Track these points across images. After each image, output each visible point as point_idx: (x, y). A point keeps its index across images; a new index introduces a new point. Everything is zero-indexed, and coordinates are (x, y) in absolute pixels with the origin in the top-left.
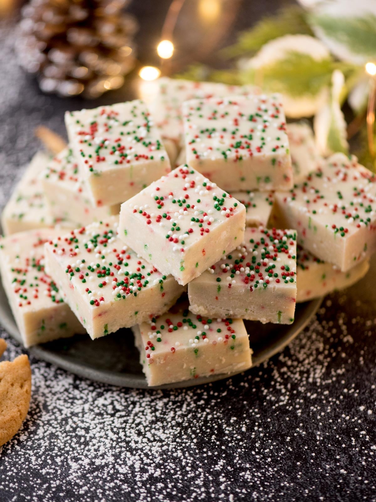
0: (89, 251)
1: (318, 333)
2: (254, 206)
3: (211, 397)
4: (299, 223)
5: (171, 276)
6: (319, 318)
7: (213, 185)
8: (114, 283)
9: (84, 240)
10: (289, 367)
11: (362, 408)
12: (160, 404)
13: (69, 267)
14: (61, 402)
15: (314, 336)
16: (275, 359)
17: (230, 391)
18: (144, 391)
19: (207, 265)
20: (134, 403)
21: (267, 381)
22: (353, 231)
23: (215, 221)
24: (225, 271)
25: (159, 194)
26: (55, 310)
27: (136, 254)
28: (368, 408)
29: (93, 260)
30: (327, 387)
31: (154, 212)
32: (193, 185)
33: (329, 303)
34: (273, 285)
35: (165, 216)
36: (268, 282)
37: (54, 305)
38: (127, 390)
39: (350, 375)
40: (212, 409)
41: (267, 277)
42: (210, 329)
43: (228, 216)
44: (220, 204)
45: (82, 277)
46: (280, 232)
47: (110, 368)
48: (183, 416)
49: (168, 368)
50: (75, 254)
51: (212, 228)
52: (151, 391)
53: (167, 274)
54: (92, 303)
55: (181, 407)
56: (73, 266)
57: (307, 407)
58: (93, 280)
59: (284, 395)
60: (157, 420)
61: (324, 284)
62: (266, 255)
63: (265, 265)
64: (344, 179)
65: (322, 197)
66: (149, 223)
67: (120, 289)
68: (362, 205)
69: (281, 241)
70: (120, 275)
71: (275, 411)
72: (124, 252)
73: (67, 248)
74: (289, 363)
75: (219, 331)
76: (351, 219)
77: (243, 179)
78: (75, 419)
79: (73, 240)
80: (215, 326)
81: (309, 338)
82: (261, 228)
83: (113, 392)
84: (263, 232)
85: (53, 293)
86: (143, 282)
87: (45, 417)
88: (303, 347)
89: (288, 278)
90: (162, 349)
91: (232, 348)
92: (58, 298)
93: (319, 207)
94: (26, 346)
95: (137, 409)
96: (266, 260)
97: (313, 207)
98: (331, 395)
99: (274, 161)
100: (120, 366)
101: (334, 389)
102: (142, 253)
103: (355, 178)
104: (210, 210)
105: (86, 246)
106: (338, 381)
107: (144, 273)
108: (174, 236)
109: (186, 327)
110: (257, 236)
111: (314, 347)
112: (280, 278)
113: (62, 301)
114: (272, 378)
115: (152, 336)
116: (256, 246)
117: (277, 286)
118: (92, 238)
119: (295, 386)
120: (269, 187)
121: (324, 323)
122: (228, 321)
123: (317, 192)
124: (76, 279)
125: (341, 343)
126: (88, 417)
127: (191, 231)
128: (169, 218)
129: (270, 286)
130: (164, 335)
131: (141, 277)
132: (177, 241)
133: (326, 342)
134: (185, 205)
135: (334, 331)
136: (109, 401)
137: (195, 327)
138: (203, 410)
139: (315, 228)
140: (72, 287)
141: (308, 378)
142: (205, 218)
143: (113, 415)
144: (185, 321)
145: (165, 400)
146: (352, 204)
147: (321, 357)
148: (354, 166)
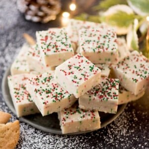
0: (43, 83)
1: (125, 116)
2: (104, 69)
3: (85, 139)
4: (120, 76)
5: (73, 94)
6: (126, 111)
7: (90, 62)
8: (52, 96)
9: (41, 79)
10: (114, 129)
11: (140, 145)
12: (66, 140)
13: (36, 89)
14: (30, 138)
15: (123, 117)
16: (109, 126)
17: (92, 137)
18: (61, 135)
19: (86, 91)
20: (57, 140)
21: (106, 134)
22: (140, 80)
23: (90, 75)
24: (92, 93)
25: (70, 64)
26: (30, 104)
27: (60, 85)
28: (142, 146)
29: (44, 87)
30: (127, 137)
31: (68, 71)
32: (82, 61)
33: (129, 105)
34: (110, 99)
35: (72, 73)
36: (108, 98)
37: (29, 102)
38: (54, 135)
39: (136, 133)
40: (85, 143)
41: (108, 97)
42: (86, 114)
43: (95, 74)
44: (92, 69)
45: (40, 93)
46: (113, 79)
47: (48, 126)
48: (75, 145)
49: (70, 128)
50: (38, 85)
51: (89, 78)
52: (63, 136)
53: (71, 94)
54: (44, 103)
55: (74, 142)
56: (37, 89)
57: (120, 144)
58: (44, 95)
59: (112, 139)
60: (65, 146)
61: (128, 99)
62: (108, 88)
63: (107, 92)
64: (137, 61)
65: (129, 67)
66: (66, 75)
67: (54, 99)
68: (143, 71)
69: (113, 83)
70: (54, 93)
71: (108, 145)
72: (56, 85)
73: (35, 82)
74: (114, 127)
75: (89, 115)
76: (139, 76)
77: (100, 59)
78: (35, 144)
79: (37, 79)
80: (88, 113)
81: (122, 118)
82: (106, 78)
83: (49, 135)
84: (107, 79)
85: (29, 98)
86: (62, 96)
87: (24, 143)
88: (119, 121)
89: (115, 97)
90: (68, 121)
91: (94, 121)
92: (31, 100)
93: (127, 71)
94: (18, 116)
95: (58, 142)
96: (108, 90)
97: (126, 71)
98: (129, 140)
99: (112, 53)
100: (52, 126)
101: (130, 138)
102: (62, 85)
103: (141, 61)
104: (88, 71)
105: (42, 82)
106: (132, 135)
107: (63, 93)
108: (75, 80)
109: (77, 113)
110: (105, 81)
111: (123, 122)
112: (112, 97)
113: (32, 101)
114: (107, 132)
115: (65, 116)
116: (104, 85)
117: (111, 100)
118: (44, 79)
119: (116, 136)
120: (110, 63)
121: (127, 113)
122: (93, 111)
123: (127, 65)
124: (38, 94)
125: (133, 121)
126: (40, 144)
127: (81, 79)
128: (73, 73)
129: (109, 100)
130: (69, 116)
131: (62, 94)
132: (76, 82)
133: (128, 120)
134: (79, 69)
135: (131, 116)
136: (48, 138)
137: (80, 113)
138: (82, 143)
139: (126, 79)
140: (36, 97)
141: (120, 133)
142: (86, 74)
143: (49, 144)
144: (77, 111)
145: (68, 139)
146: (140, 70)
147: (125, 126)
148: (141, 56)
